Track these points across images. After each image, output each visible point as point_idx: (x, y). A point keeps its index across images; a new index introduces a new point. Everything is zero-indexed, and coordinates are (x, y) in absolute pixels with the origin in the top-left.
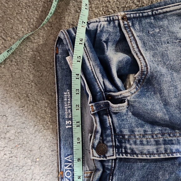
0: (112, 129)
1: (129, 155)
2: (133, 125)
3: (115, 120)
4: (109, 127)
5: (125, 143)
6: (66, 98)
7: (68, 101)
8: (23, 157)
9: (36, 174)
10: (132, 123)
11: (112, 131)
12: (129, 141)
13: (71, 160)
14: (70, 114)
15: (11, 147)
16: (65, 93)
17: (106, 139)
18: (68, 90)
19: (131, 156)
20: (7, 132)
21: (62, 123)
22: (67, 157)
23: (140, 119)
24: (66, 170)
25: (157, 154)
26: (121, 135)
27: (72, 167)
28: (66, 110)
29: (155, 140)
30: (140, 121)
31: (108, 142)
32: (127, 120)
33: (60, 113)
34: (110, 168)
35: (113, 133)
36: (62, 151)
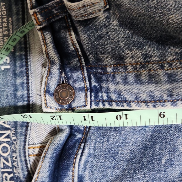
0: (80, 57)
1: (114, 104)
2: (122, 45)
3: (84, 37)
4: (74, 53)
5: (107, 81)
7: (2, 22)
10: (118, 41)
11: (81, 60)
12: (114, 77)
17: (72, 77)
19: (119, 106)
23: (137, 34)
24: (1, 142)
25: (169, 101)
26: (99, 68)
27: (10, 138)
28: (1, 38)
29: (166, 73)
30: (136, 38)
31: (76, 81)
32: (109, 36)
35: (84, 64)
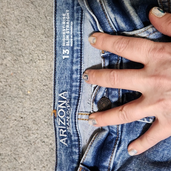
6: (64, 21)
7: (66, 24)
8: (16, 87)
9: (26, 108)
13: (66, 97)
14: (67, 41)
15: (6, 75)
16: (64, 15)
18: (67, 11)
20: (5, 58)
21: (59, 52)
22: (62, 94)
24: (60, 108)
27: (66, 106)
28: (64, 35)
31: (113, 96)
33: (57, 39)
34: (115, 131)
36: (56, 86)
